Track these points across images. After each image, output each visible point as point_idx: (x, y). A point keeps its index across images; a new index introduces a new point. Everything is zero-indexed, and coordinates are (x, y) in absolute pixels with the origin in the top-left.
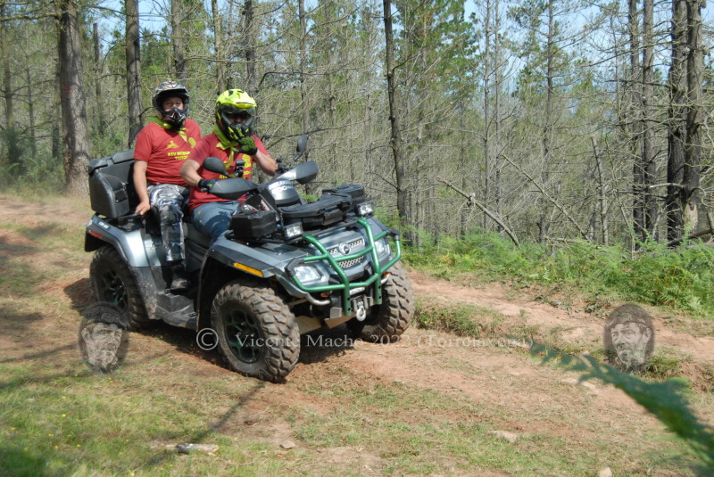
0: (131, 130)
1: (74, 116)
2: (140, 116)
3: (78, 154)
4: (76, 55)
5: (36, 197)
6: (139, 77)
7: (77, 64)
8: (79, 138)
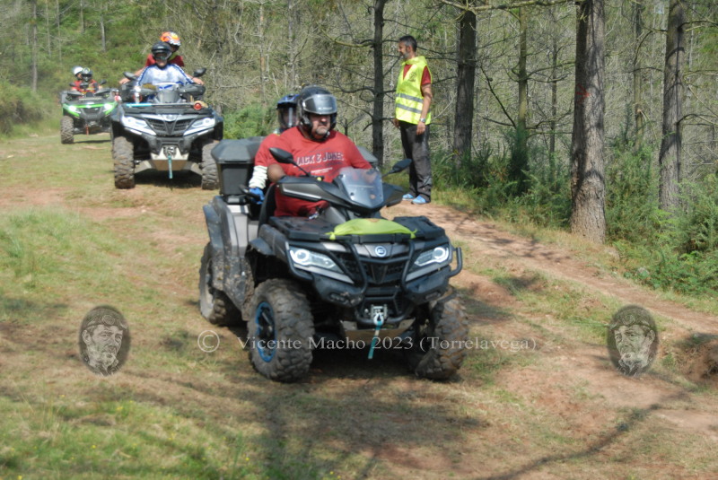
0: (663, 141)
1: (588, 126)
2: (678, 124)
3: (589, 174)
4: (597, 49)
5: (531, 227)
6: (681, 72)
7: (598, 60)
8: (592, 154)
